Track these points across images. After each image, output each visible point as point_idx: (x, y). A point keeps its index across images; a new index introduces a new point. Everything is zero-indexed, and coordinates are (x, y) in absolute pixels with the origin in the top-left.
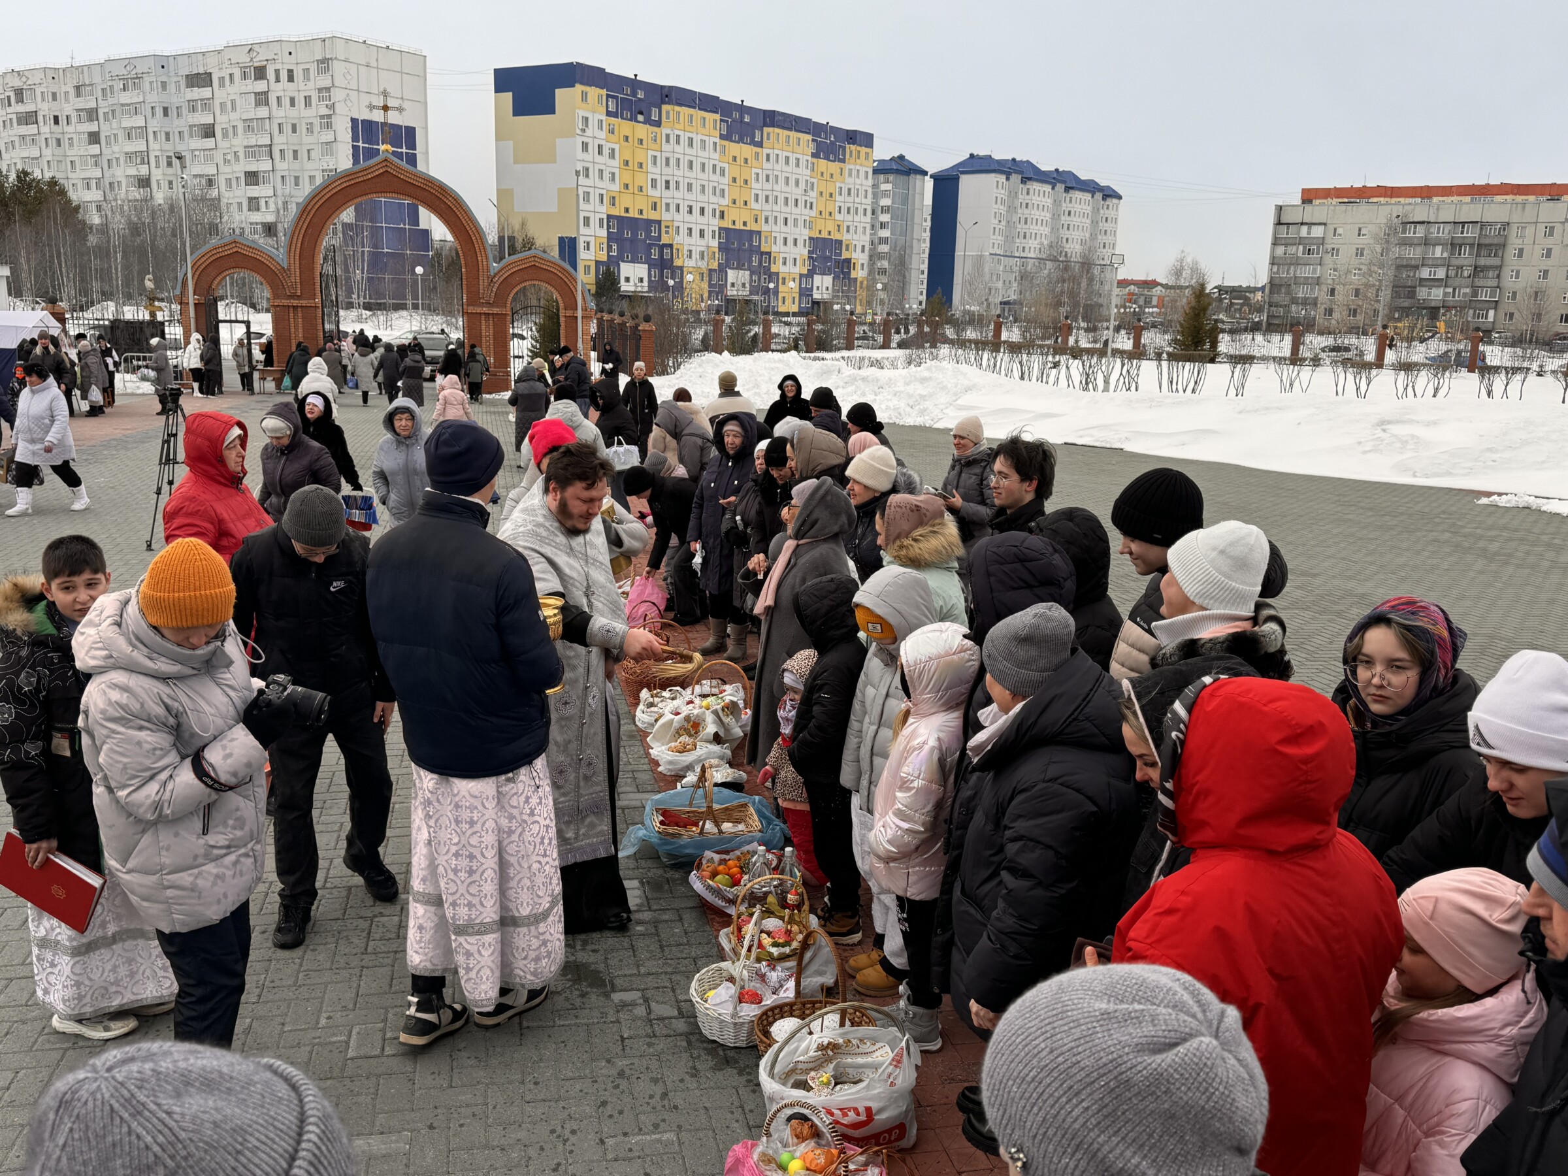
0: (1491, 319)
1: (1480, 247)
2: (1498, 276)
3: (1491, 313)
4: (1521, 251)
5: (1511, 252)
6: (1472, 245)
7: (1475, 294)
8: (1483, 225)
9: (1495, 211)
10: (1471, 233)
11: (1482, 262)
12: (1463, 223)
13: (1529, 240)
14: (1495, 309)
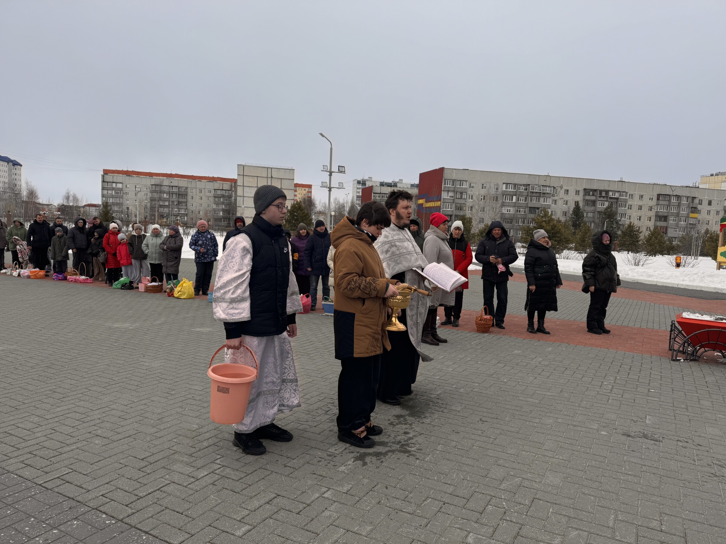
0: (186, 220)
1: (179, 195)
2: (186, 205)
3: (186, 218)
4: (192, 197)
5: (189, 198)
6: (176, 194)
7: (179, 211)
8: (179, 187)
9: (183, 183)
10: (175, 190)
11: (180, 200)
12: (172, 186)
13: (194, 194)
14: (187, 216)
